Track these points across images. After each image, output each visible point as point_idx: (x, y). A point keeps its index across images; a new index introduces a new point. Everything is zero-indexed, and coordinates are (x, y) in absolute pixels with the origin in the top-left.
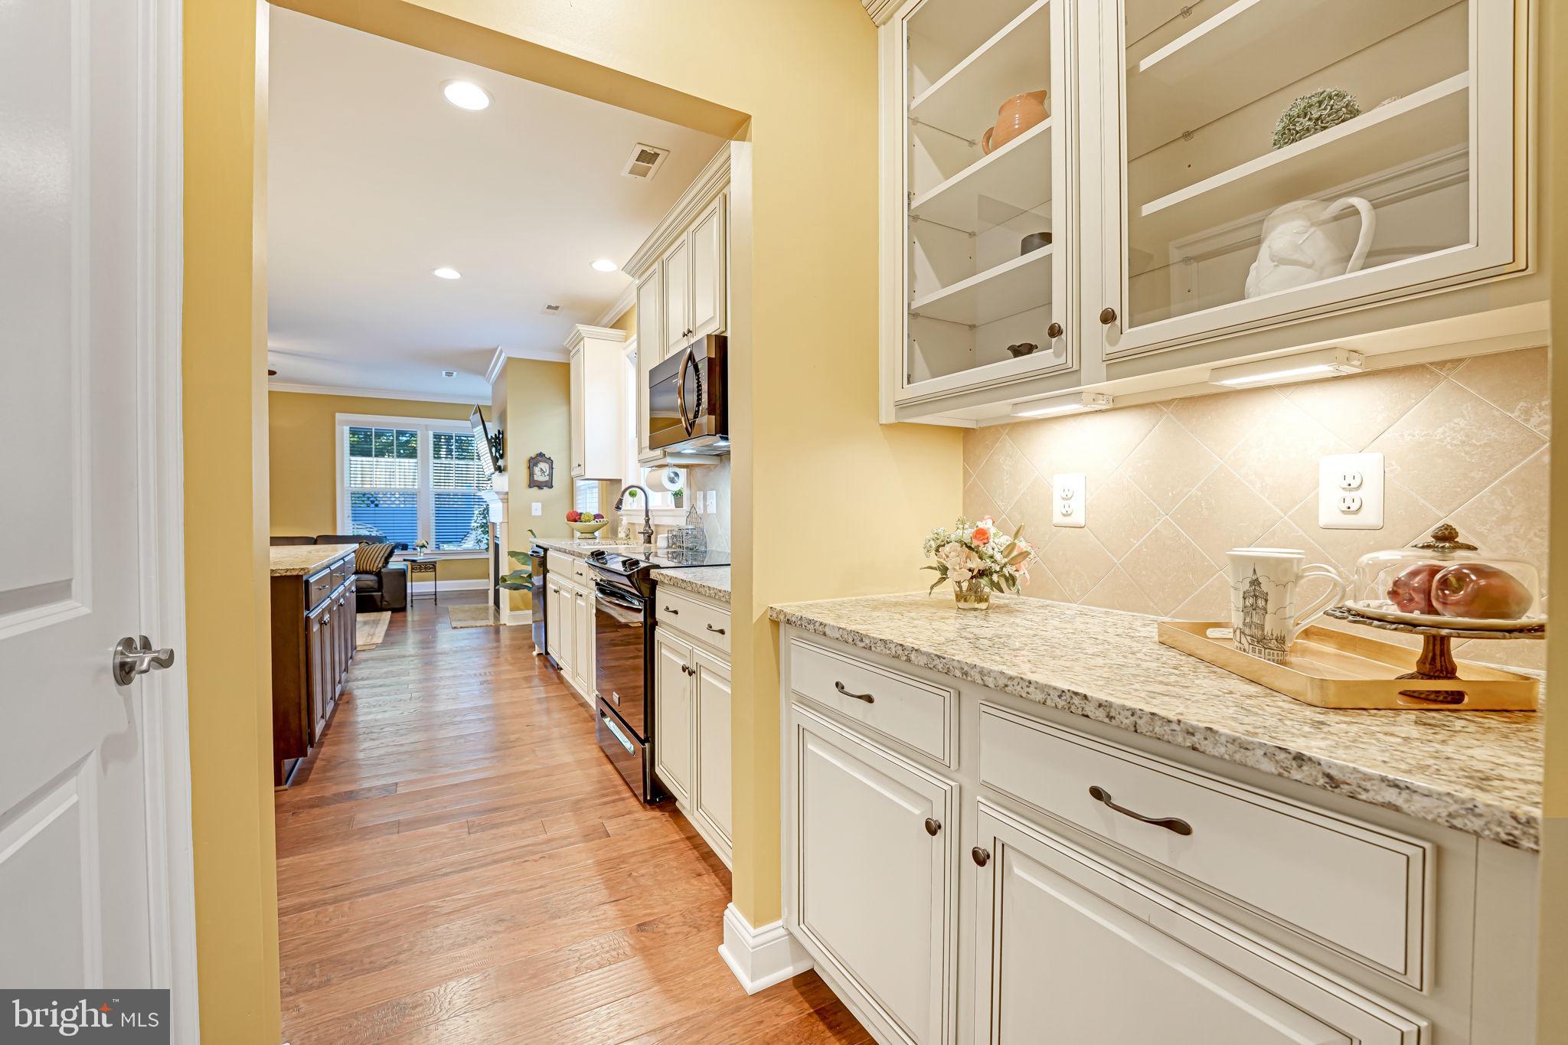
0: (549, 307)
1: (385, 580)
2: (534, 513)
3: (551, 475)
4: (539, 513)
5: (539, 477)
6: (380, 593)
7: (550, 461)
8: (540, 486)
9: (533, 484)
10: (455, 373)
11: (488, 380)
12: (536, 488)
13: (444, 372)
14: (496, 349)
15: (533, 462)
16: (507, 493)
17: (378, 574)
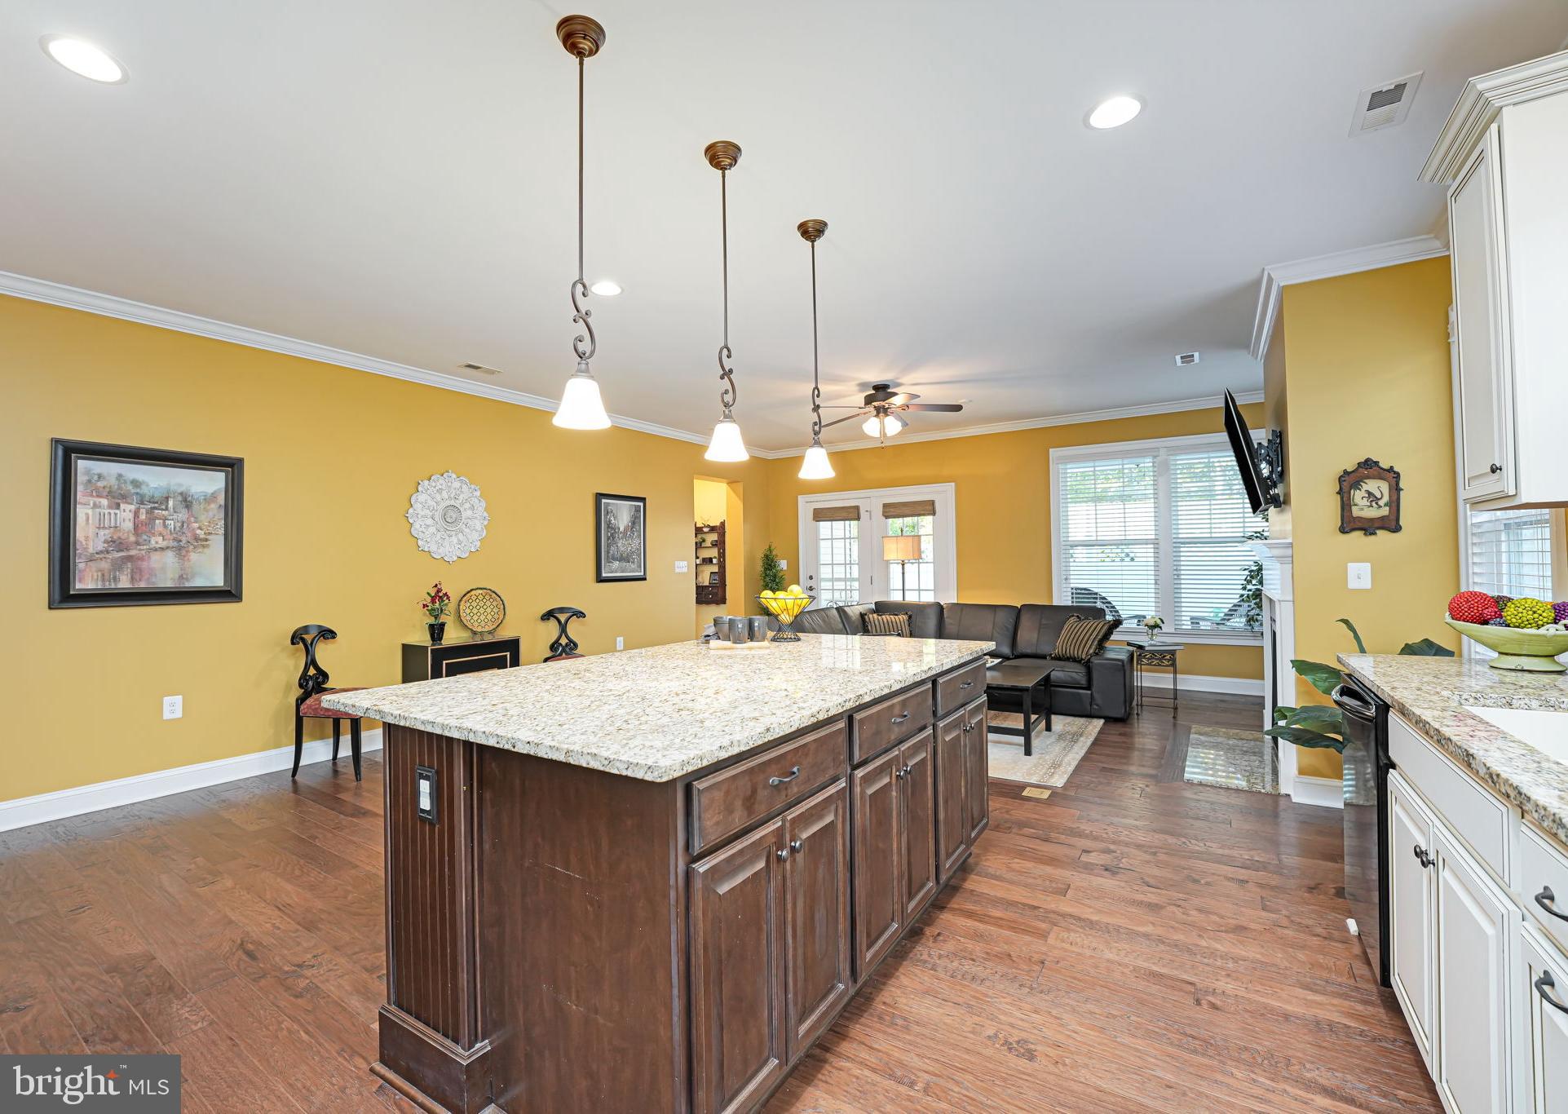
0: (1379, 99)
1: (1095, 675)
2: (1353, 584)
3: (1395, 504)
4: (1366, 583)
5: (1362, 508)
6: (1089, 692)
7: (1393, 477)
8: (1368, 527)
9: (1348, 524)
10: (1196, 355)
11: (1255, 354)
12: (1358, 534)
13: (1178, 358)
14: (1258, 282)
15: (1348, 482)
16: (1291, 545)
17: (1088, 666)
